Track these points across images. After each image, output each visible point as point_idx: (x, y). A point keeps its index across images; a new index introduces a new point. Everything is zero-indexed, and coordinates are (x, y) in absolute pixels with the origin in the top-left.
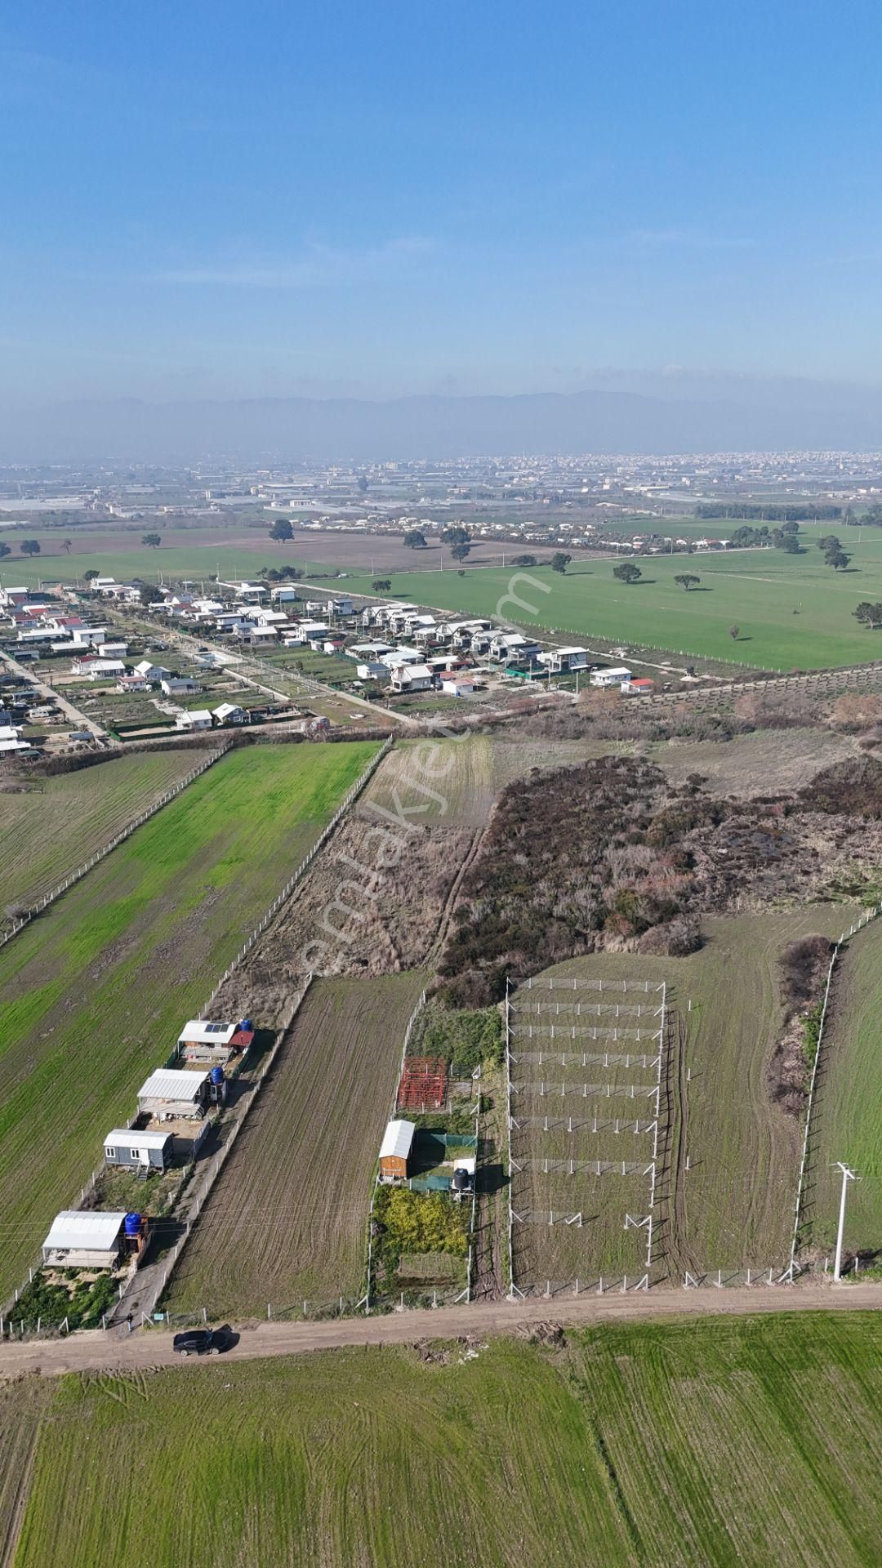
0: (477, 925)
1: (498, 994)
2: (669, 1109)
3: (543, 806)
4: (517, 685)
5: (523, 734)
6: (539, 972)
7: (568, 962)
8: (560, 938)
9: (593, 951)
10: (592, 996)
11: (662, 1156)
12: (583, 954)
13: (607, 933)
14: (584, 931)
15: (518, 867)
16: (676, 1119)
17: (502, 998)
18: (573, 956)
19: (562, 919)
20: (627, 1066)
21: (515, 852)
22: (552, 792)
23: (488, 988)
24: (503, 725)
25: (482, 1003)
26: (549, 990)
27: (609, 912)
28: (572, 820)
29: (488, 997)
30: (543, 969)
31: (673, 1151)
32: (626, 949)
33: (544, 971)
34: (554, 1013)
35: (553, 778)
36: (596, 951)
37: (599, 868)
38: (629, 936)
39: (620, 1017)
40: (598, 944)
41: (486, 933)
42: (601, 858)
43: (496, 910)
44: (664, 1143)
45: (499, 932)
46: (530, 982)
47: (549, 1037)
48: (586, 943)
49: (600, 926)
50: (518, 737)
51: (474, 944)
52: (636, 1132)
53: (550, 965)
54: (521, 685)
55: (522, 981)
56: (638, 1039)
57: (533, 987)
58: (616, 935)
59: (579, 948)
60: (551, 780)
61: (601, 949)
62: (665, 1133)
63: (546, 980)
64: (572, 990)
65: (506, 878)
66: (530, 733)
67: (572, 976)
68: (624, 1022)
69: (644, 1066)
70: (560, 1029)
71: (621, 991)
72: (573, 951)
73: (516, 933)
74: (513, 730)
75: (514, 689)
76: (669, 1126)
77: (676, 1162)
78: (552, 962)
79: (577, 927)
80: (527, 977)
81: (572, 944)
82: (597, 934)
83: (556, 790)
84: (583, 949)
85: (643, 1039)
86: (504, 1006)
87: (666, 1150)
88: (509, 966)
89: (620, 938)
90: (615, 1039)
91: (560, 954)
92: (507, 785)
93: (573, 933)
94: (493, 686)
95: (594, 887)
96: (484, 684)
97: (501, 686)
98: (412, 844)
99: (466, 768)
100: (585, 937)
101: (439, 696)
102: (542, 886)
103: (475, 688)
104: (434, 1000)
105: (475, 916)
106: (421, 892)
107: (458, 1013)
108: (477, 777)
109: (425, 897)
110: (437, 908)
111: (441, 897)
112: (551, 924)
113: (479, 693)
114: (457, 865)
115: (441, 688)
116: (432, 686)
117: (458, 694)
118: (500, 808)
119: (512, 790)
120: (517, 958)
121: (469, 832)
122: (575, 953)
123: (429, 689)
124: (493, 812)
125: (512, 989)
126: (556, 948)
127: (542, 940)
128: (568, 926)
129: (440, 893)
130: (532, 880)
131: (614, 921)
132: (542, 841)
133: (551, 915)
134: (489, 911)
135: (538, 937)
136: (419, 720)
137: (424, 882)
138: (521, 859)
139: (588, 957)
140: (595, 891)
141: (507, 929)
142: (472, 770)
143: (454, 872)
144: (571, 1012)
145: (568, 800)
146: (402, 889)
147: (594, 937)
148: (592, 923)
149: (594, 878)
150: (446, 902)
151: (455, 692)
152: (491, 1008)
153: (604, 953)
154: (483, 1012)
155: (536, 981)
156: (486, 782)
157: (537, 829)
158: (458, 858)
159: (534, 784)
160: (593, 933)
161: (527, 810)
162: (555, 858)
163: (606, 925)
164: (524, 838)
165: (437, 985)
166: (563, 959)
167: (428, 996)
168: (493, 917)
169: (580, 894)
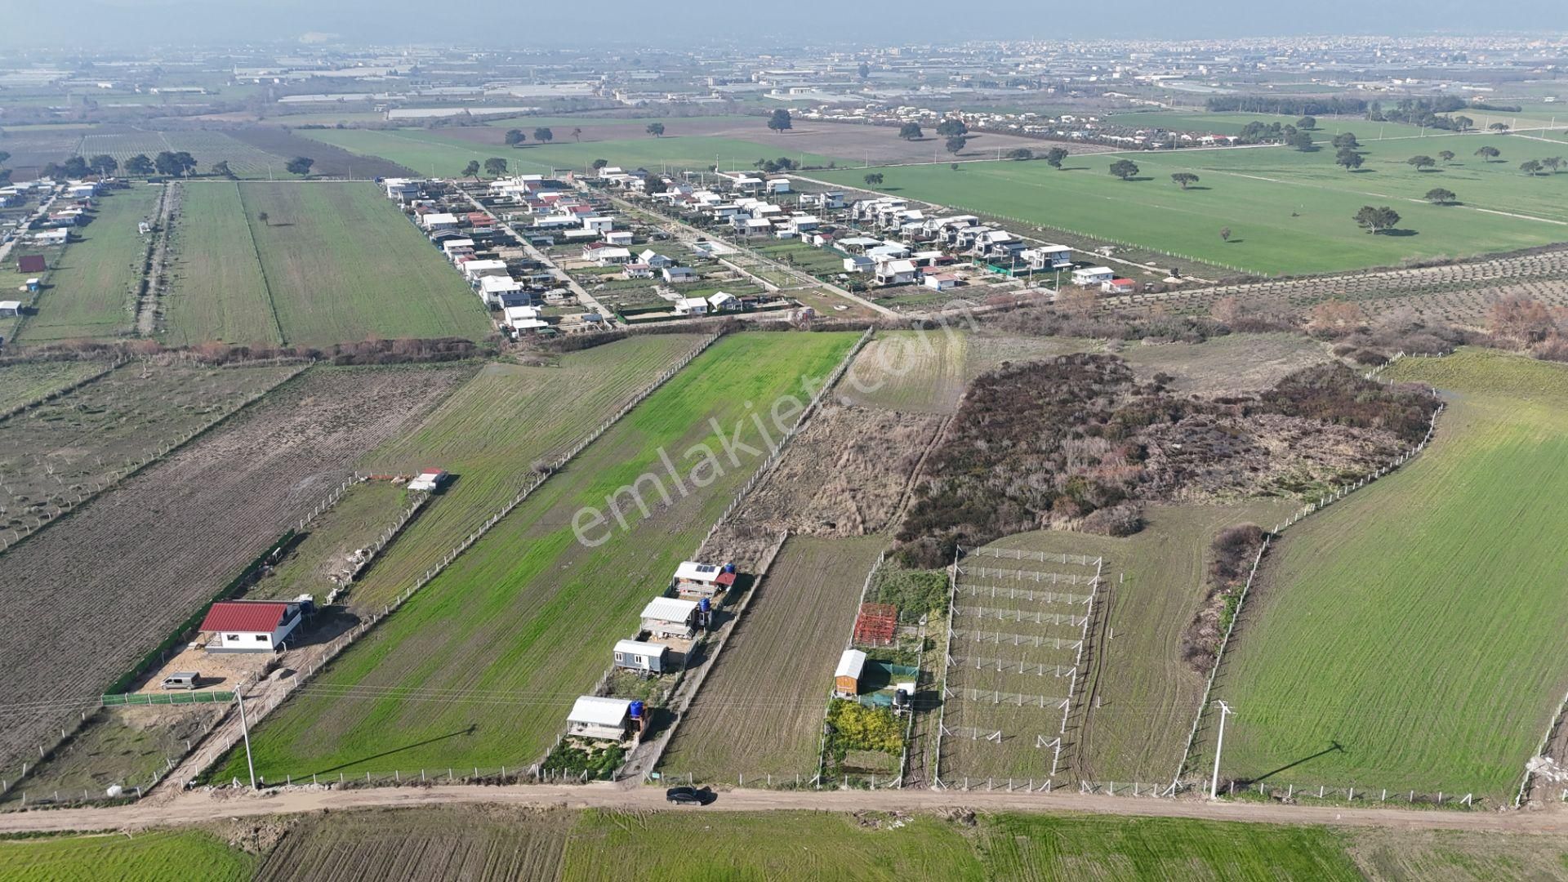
0: (935, 500)
1: (948, 558)
2: (1089, 660)
3: (1009, 397)
4: (998, 281)
5: (999, 329)
6: (987, 542)
7: (1015, 535)
8: (1009, 514)
9: (1039, 528)
10: (1034, 565)
11: (1077, 696)
12: (1030, 530)
13: (1054, 513)
14: (1034, 510)
15: (979, 451)
16: (1094, 668)
17: (951, 562)
18: (1020, 531)
19: (1013, 499)
20: (1057, 623)
21: (977, 438)
22: (1019, 385)
23: (938, 553)
24: (980, 319)
25: (932, 565)
26: (995, 558)
27: (1058, 495)
28: (1035, 412)
29: (937, 560)
30: (991, 540)
31: (1088, 692)
32: (1070, 528)
33: (992, 542)
34: (997, 577)
35: (1022, 372)
36: (1042, 528)
37: (1054, 456)
38: (1075, 516)
39: (1056, 584)
40: (1045, 522)
41: (942, 507)
42: (1058, 447)
43: (953, 488)
44: (1081, 685)
45: (954, 507)
46: (978, 551)
47: (990, 596)
48: (1034, 520)
49: (1049, 507)
50: (993, 332)
51: (931, 515)
53: (998, 537)
54: (1002, 282)
55: (970, 549)
56: (1068, 602)
57: (980, 555)
58: (1062, 515)
59: (1026, 524)
60: (1020, 374)
61: (1046, 527)
62: (1082, 678)
63: (994, 550)
64: (1016, 559)
65: (966, 460)
66: (1005, 328)
67: (1016, 547)
68: (1059, 588)
69: (1072, 625)
70: (1001, 590)
71: (1060, 563)
72: (1021, 526)
73: (970, 507)
74: (989, 325)
75: (995, 285)
76: (1087, 673)
77: (1088, 701)
78: (1000, 535)
79: (1027, 507)
80: (975, 546)
81: (1020, 521)
82: (1045, 514)
83: (1023, 384)
84: (1031, 526)
85: (1075, 603)
86: (952, 569)
87: (1082, 692)
88: (960, 536)
89: (1066, 518)
90: (1049, 601)
91: (1008, 528)
92: (977, 376)
93: (1022, 511)
94: (974, 281)
95: (1047, 472)
96: (965, 279)
97: (982, 283)
98: (883, 427)
99: (940, 360)
100: (1033, 515)
101: (921, 291)
102: (999, 469)
103: (957, 284)
104: (891, 559)
105: (934, 492)
106: (887, 470)
107: (912, 572)
108: (949, 368)
109: (891, 474)
110: (901, 484)
111: (905, 475)
112: (1003, 503)
113: (959, 288)
114: (922, 448)
115: (923, 282)
116: (915, 280)
117: (940, 289)
118: (968, 398)
119: (981, 382)
120: (969, 529)
121: (937, 419)
122: (1022, 528)
123: (912, 283)
124: (961, 401)
125: (962, 555)
126: (1005, 523)
127: (993, 516)
128: (1019, 504)
129: (904, 471)
130: (989, 464)
131: (1062, 503)
132: (1004, 430)
133: (1004, 495)
134: (947, 488)
135: (990, 513)
136: (898, 312)
137: (891, 461)
138: (981, 444)
139: (1033, 533)
140: (1049, 476)
141: (961, 505)
142: (945, 362)
143: (919, 453)
144: (1012, 577)
145: (1034, 393)
146: (870, 466)
147: (1042, 516)
148: (1041, 504)
149: (1048, 465)
150: (909, 479)
151: (937, 287)
152: (942, 570)
153: (1049, 530)
154: (934, 572)
155: (984, 549)
156: (957, 374)
157: (1000, 418)
158: (924, 442)
159: (1003, 377)
160: (1041, 513)
161: (993, 401)
162: (1014, 445)
163: (1054, 506)
164: (988, 426)
165: (894, 548)
166: (1011, 533)
167: (887, 556)
168: (950, 493)
169: (1034, 478)
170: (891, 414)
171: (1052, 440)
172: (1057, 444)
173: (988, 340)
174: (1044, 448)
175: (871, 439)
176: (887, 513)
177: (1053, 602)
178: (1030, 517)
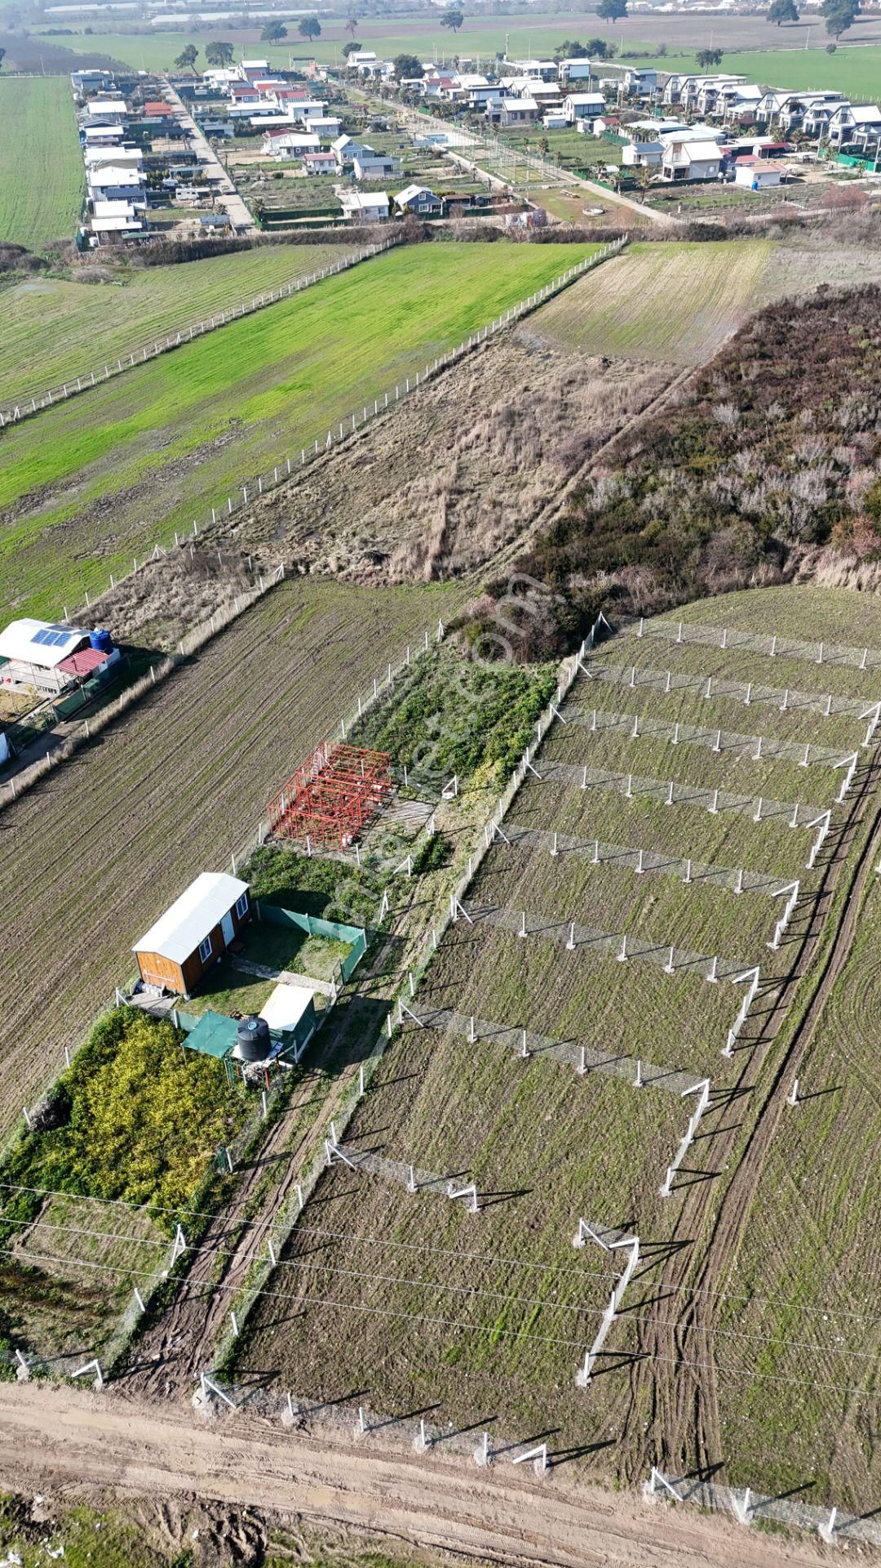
0: (593, 517)
1: (567, 642)
2: (807, 935)
3: (811, 338)
4: (850, 177)
5: (830, 240)
6: (670, 607)
7: (735, 595)
8: (733, 549)
9: (790, 581)
10: (750, 665)
11: (743, 1056)
12: (768, 584)
13: (829, 551)
14: (789, 543)
15: (718, 426)
16: (815, 963)
17: (573, 649)
18: (747, 587)
19: (753, 518)
20: (756, 818)
21: (724, 401)
22: (835, 319)
23: (549, 629)
24: (803, 226)
25: (533, 653)
26: (673, 643)
27: (847, 512)
28: (850, 360)
29: (547, 646)
30: (680, 604)
31: (776, 1046)
32: (853, 582)
33: (682, 608)
34: (660, 690)
35: (847, 298)
36: (796, 580)
38: (870, 560)
39: (788, 712)
40: (804, 568)
41: (605, 529)
42: (873, 422)
43: (638, 493)
44: (762, 1019)
45: (627, 531)
46: (640, 627)
47: (626, 736)
48: (782, 564)
49: (821, 536)
50: (820, 244)
51: (575, 547)
52: (711, 978)
53: (698, 597)
54: (856, 177)
55: (629, 623)
56: (804, 764)
57: (645, 636)
58: (843, 555)
59: (764, 571)
60: (843, 301)
61: (805, 578)
62: (776, 994)
63: (673, 626)
64: (717, 648)
65: (688, 442)
66: (840, 238)
67: (729, 621)
68: (792, 725)
69: (792, 825)
70: (654, 724)
71: (812, 662)
72: (750, 576)
73: (656, 534)
74: (816, 233)
75: (842, 183)
76: (791, 977)
77: (769, 1081)
78: (703, 592)
79: (776, 535)
80: (642, 614)
81: (751, 564)
82: (810, 551)
83: (842, 317)
84: (771, 575)
85: (814, 767)
86: (570, 665)
87: (761, 1040)
88: (616, 592)
89: (850, 561)
90: (756, 757)
91: (724, 579)
92: (766, 305)
93: (761, 543)
94: (813, 177)
95: (837, 466)
96: (801, 175)
97: (825, 179)
98: (571, 382)
99: (716, 282)
100: (784, 553)
101: (725, 190)
102: (743, 459)
103: (783, 181)
104: (454, 638)
105: (597, 502)
106: (540, 455)
107: (487, 666)
108: (726, 295)
109: (544, 463)
110: (551, 484)
111: (567, 464)
112: (727, 524)
113: (787, 186)
114: (623, 418)
115: (732, 179)
116: (720, 175)
117: (756, 186)
118: (737, 338)
119: (769, 315)
120: (640, 580)
121: (670, 371)
122: (753, 580)
123: (715, 179)
124: (725, 341)
125: (604, 634)
126: (720, 569)
127: (697, 552)
128: (757, 529)
129: (568, 459)
130: (729, 448)
131: (849, 531)
132: (779, 390)
133: (734, 509)
134: (627, 493)
135: (691, 546)
136: (678, 217)
137: (554, 440)
138: (727, 414)
139: (772, 591)
140: (838, 474)
141: (643, 527)
142: (723, 285)
143: (612, 428)
144: (693, 691)
145: (856, 330)
146: (510, 447)
147: (803, 555)
148: (806, 531)
149: (843, 454)
150: (572, 473)
151: (751, 184)
152: (547, 667)
153: (809, 585)
154: (531, 670)
155: (655, 623)
156: (736, 302)
157: (780, 370)
158: (630, 409)
159: (810, 306)
160: (801, 549)
161: (779, 343)
162: (789, 417)
163: (834, 537)
164: (753, 383)
165: (471, 613)
166: (727, 591)
167: (449, 630)
168: (630, 503)
169: (807, 476)
170: (595, 362)
171: (865, 409)
172: (871, 416)
173: (807, 255)
174: (844, 423)
175: (539, 401)
176: (497, 538)
177: (768, 758)
178: (774, 556)
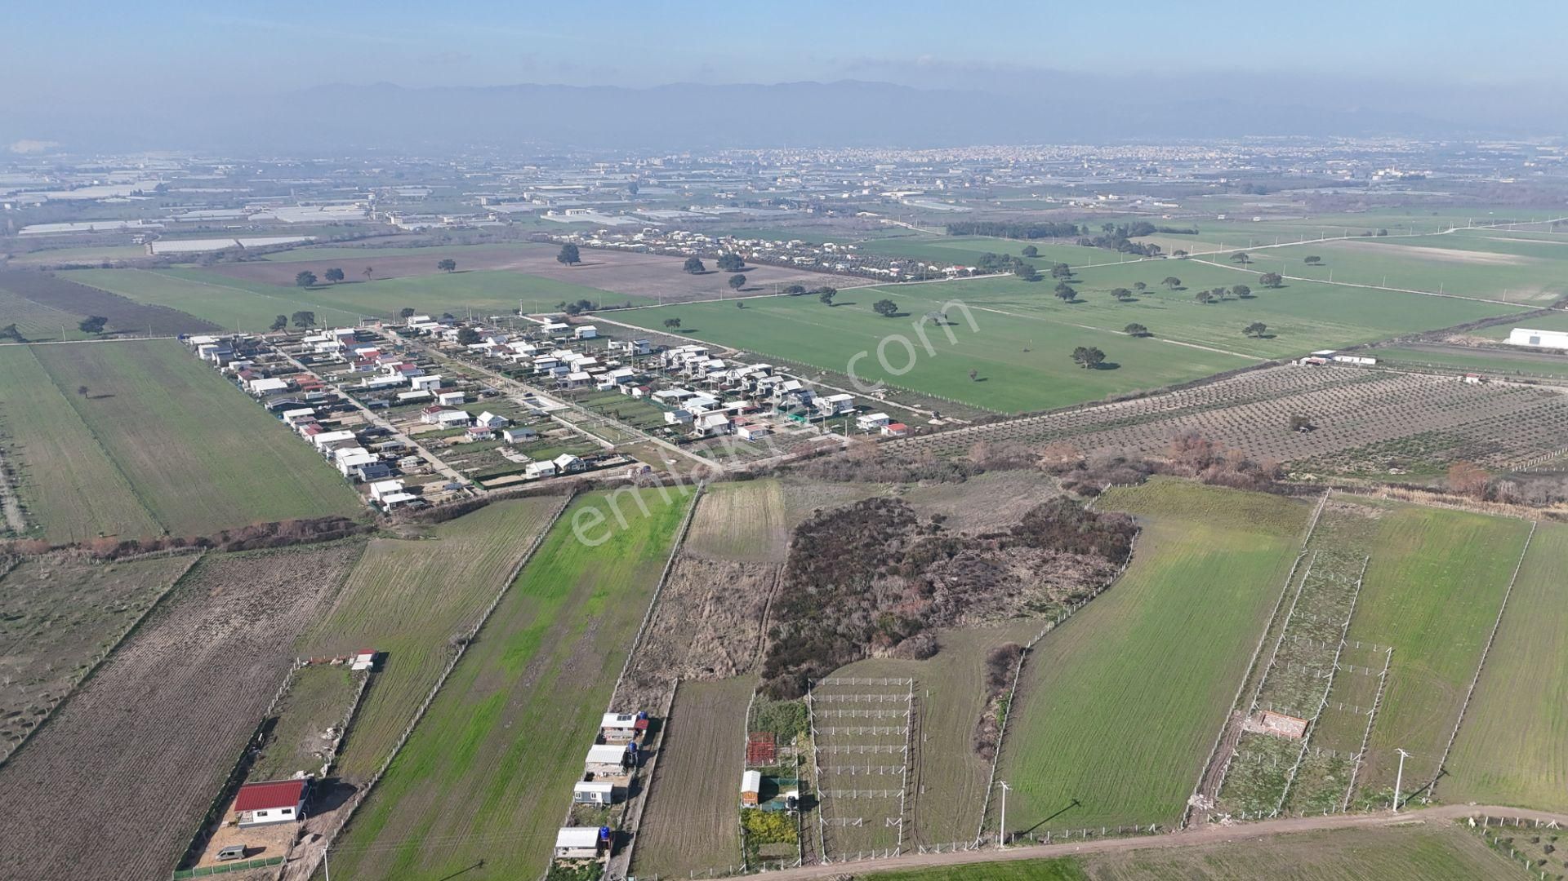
0: (785, 641)
1: (804, 690)
6: (829, 673)
7: (848, 666)
8: (842, 649)
9: (865, 658)
10: (863, 689)
11: (908, 786)
12: (858, 660)
13: (874, 644)
14: (859, 643)
15: (811, 596)
16: (917, 765)
17: (806, 693)
18: (851, 662)
19: (843, 635)
20: (888, 732)
23: (794, 687)
25: (793, 696)
26: (837, 685)
27: (875, 629)
29: (797, 692)
30: (832, 671)
32: (887, 655)
33: (834, 672)
34: (841, 701)
35: (831, 519)
36: (867, 657)
37: (867, 595)
38: (889, 646)
39: (883, 702)
40: (868, 653)
41: (792, 646)
42: (869, 588)
43: (798, 630)
44: (909, 778)
45: (801, 646)
46: (824, 681)
47: (838, 716)
48: (860, 652)
49: (869, 639)
51: (784, 655)
52: (893, 773)
53: (838, 668)
54: (800, 429)
55: (820, 680)
56: (894, 716)
57: (827, 684)
58: (880, 646)
59: (855, 656)
60: (830, 521)
61: (870, 656)
62: (910, 773)
63: (834, 679)
64: (852, 684)
65: (803, 605)
67: (851, 675)
68: (886, 706)
69: (898, 733)
70: (845, 712)
71: (884, 685)
72: (851, 658)
73: (812, 646)
76: (913, 769)
77: (916, 789)
78: (838, 666)
79: (853, 641)
80: (822, 676)
81: (850, 654)
82: (868, 645)
83: (834, 530)
84: (858, 656)
86: (808, 698)
87: (911, 783)
88: (810, 670)
89: (883, 648)
90: (880, 716)
91: (843, 660)
92: (797, 526)
93: (849, 644)
95: (864, 610)
98: (732, 578)
100: (859, 649)
102: (828, 611)
104: (761, 695)
105: (783, 636)
106: (743, 617)
107: (778, 703)
108: (774, 520)
109: (746, 620)
110: (756, 629)
111: (757, 620)
112: (836, 639)
114: (766, 595)
118: (795, 549)
119: (801, 531)
120: (815, 664)
121: (771, 568)
122: (853, 659)
124: (789, 549)
125: (814, 685)
126: (840, 656)
127: (831, 652)
128: (846, 639)
129: (756, 617)
130: (821, 606)
131: (878, 636)
132: (827, 576)
133: (835, 633)
134: (793, 631)
135: (826, 649)
137: (744, 609)
138: (811, 589)
139: (861, 662)
140: (866, 613)
141: (805, 644)
143: (765, 600)
144: (852, 699)
145: (843, 538)
146: (729, 615)
147: (866, 647)
148: (863, 638)
149: (865, 604)
150: (761, 624)
152: (800, 699)
153: (872, 658)
154: (796, 702)
155: (828, 679)
157: (823, 565)
158: (767, 589)
159: (817, 525)
160: (864, 645)
162: (837, 589)
163: (874, 639)
164: (814, 572)
165: (760, 685)
166: (846, 664)
167: (758, 693)
168: (795, 635)
169: (855, 616)
170: (735, 565)
172: (868, 585)
174: (858, 589)
175: (724, 589)
177: (883, 717)
178: (856, 649)
